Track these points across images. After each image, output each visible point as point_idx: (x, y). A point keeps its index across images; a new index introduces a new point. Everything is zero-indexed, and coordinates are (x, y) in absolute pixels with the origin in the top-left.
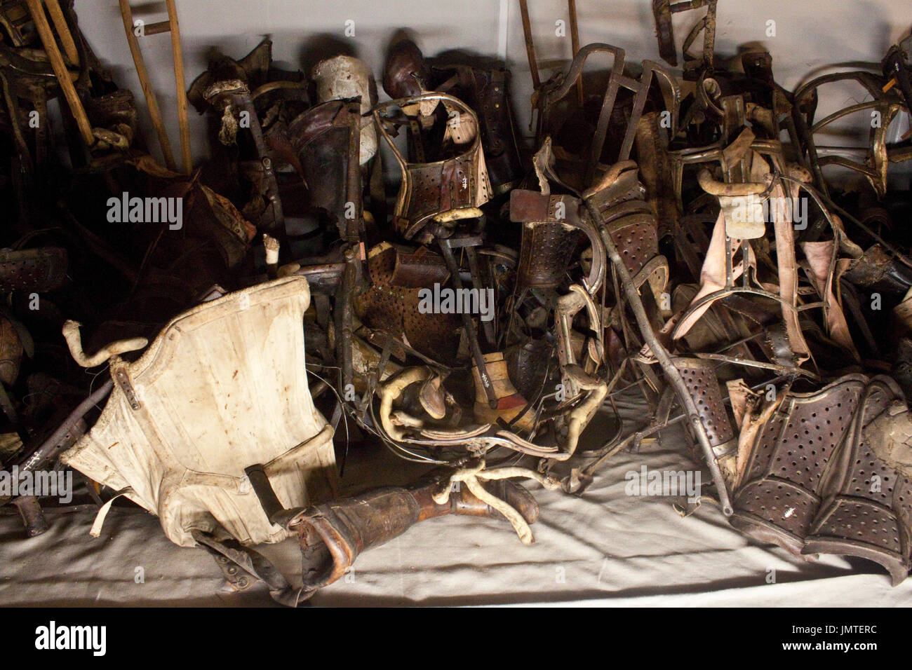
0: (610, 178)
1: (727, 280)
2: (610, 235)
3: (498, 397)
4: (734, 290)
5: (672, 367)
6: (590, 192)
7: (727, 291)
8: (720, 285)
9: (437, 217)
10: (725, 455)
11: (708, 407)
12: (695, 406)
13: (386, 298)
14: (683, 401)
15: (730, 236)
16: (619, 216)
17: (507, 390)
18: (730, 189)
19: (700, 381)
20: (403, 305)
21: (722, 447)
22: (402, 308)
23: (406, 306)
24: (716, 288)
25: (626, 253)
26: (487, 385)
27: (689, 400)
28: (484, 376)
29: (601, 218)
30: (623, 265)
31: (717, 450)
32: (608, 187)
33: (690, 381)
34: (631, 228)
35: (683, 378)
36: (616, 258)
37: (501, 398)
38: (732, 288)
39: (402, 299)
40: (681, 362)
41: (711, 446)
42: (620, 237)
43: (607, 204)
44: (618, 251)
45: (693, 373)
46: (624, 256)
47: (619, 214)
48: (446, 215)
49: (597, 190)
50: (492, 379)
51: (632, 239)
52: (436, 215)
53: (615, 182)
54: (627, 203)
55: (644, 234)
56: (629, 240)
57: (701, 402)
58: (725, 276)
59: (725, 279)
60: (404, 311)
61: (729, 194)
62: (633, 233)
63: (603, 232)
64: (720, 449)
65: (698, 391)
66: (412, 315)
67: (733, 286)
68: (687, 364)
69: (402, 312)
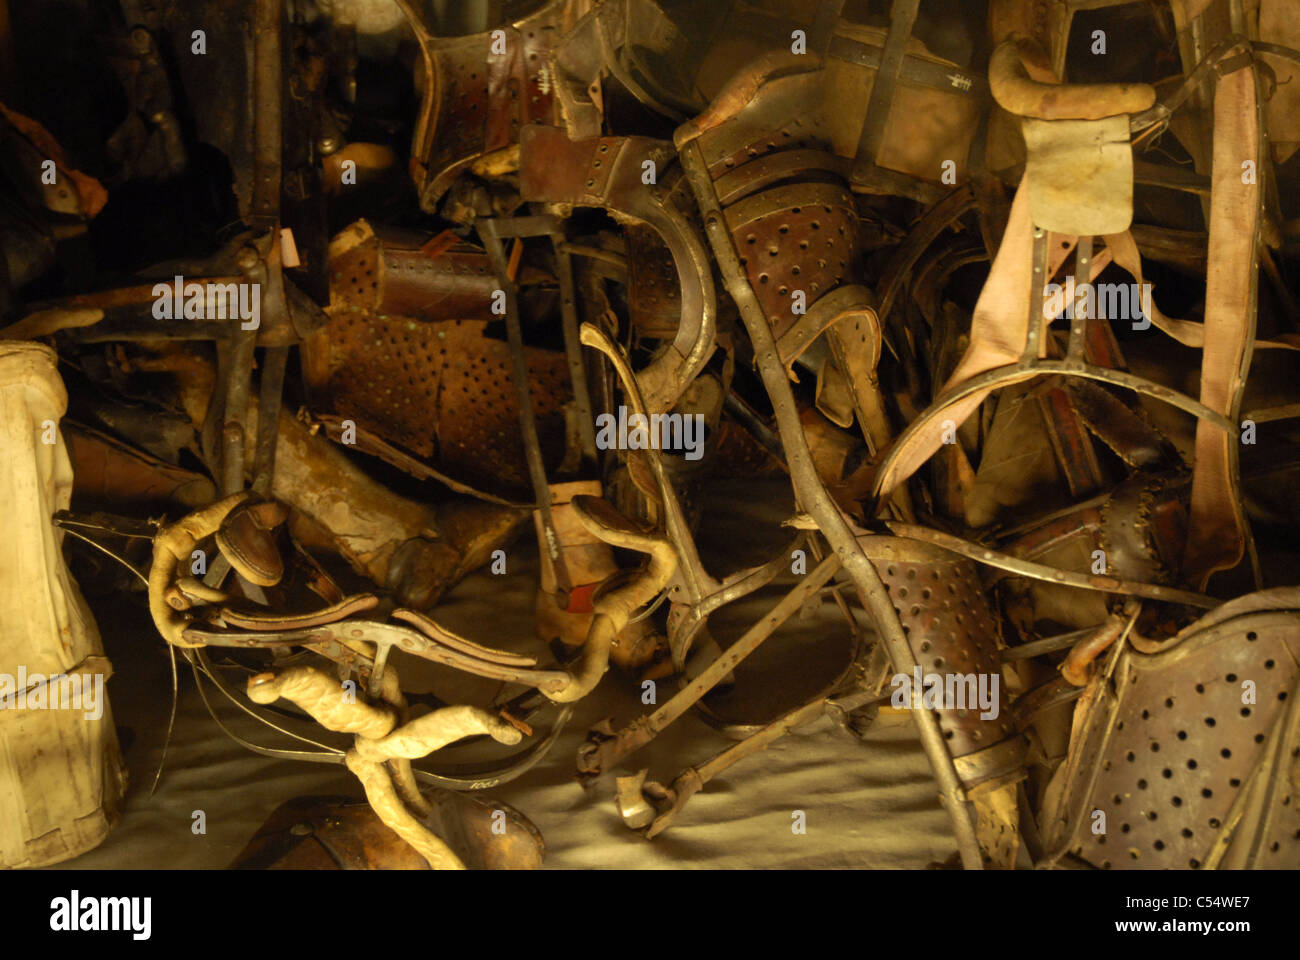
0: (735, 95)
1: (1028, 340)
2: (731, 236)
3: (575, 583)
4: (1040, 367)
5: (860, 560)
6: (690, 132)
7: (1022, 368)
8: (1011, 352)
9: (478, 163)
10: (985, 779)
11: (943, 659)
12: (913, 655)
13: (400, 337)
14: (886, 642)
15: (1043, 226)
16: (752, 189)
17: (591, 569)
18: (1050, 100)
19: (926, 595)
20: (443, 352)
21: (975, 759)
22: (440, 359)
23: (449, 355)
24: (998, 358)
25: (764, 277)
26: (555, 555)
27: (898, 642)
28: (549, 533)
29: (713, 192)
30: (757, 310)
31: (964, 765)
32: (733, 119)
33: (903, 593)
34: (780, 219)
35: (887, 588)
36: (741, 291)
37: (579, 586)
38: (1036, 362)
39: (440, 340)
40: (880, 548)
41: (951, 756)
42: (752, 242)
43: (728, 160)
44: (747, 273)
45: (911, 575)
46: (758, 287)
47: (753, 184)
48: (496, 159)
49: (704, 125)
50: (565, 542)
51: (780, 245)
52: (477, 159)
53: (751, 105)
54: (775, 157)
55: (812, 234)
56: (775, 249)
57: (926, 648)
58: (1025, 328)
59: (1024, 335)
60: (446, 366)
61: (1049, 115)
62: (784, 231)
63: (714, 228)
64: (972, 765)
65: (919, 618)
66: (466, 374)
67: (1043, 355)
68: (896, 551)
69: (438, 368)
